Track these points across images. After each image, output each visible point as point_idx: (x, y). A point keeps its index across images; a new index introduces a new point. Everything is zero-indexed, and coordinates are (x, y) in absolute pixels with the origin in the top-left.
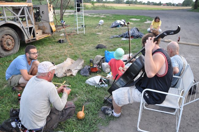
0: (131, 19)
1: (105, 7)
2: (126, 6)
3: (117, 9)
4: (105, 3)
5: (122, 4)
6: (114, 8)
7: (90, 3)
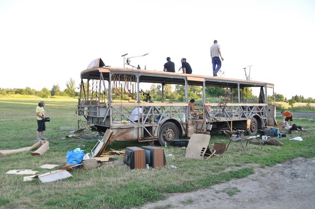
1: (310, 108)
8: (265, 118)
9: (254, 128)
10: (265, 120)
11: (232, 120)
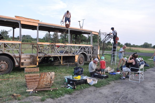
0: (148, 59)
1: (131, 50)
2: (152, 50)
3: (142, 52)
4: (133, 47)
5: (149, 48)
6: (139, 52)
7: (119, 46)
8: (90, 55)
9: (81, 61)
10: (90, 56)
11: (62, 56)
